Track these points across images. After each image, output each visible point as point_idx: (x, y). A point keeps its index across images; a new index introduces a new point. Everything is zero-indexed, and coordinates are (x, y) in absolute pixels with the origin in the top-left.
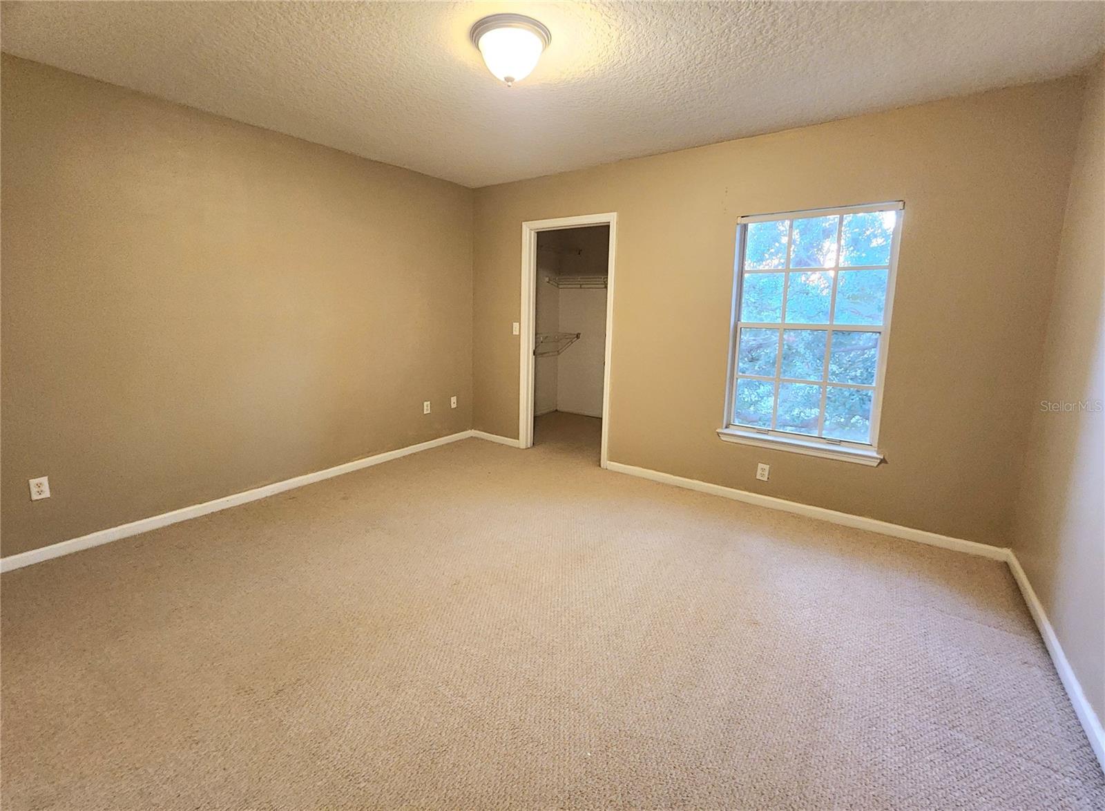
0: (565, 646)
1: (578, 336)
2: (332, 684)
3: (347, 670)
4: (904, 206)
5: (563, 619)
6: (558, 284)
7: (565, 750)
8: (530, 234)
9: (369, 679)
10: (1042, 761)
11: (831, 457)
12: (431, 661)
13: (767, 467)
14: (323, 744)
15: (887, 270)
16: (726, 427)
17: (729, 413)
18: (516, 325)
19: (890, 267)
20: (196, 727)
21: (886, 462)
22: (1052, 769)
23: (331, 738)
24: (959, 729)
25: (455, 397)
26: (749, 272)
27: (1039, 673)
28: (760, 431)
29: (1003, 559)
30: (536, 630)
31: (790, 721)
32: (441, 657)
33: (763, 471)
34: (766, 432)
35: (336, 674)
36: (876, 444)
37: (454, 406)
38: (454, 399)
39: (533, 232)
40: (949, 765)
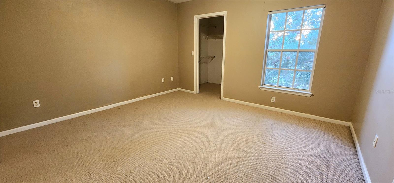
0: (204, 149)
1: (215, 57)
2: (131, 159)
3: (136, 156)
4: (326, 6)
5: (204, 142)
6: (208, 39)
7: (202, 176)
8: (197, 20)
9: (143, 158)
10: (347, 179)
11: (296, 94)
12: (162, 153)
13: (275, 98)
14: (128, 175)
15: (319, 30)
16: (262, 85)
17: (263, 81)
18: (193, 52)
19: (319, 29)
20: (90, 170)
21: (313, 95)
22: (350, 181)
23: (130, 173)
24: (323, 171)
25: (173, 77)
26: (271, 32)
27: (352, 156)
28: (273, 86)
29: (348, 125)
30: (195, 145)
31: (272, 169)
32: (165, 152)
33: (273, 99)
34: (275, 87)
35: (133, 157)
36: (310, 90)
37: (172, 80)
38: (172, 78)
39: (198, 19)
40: (318, 180)
